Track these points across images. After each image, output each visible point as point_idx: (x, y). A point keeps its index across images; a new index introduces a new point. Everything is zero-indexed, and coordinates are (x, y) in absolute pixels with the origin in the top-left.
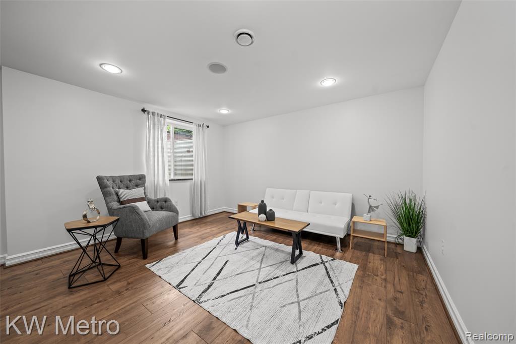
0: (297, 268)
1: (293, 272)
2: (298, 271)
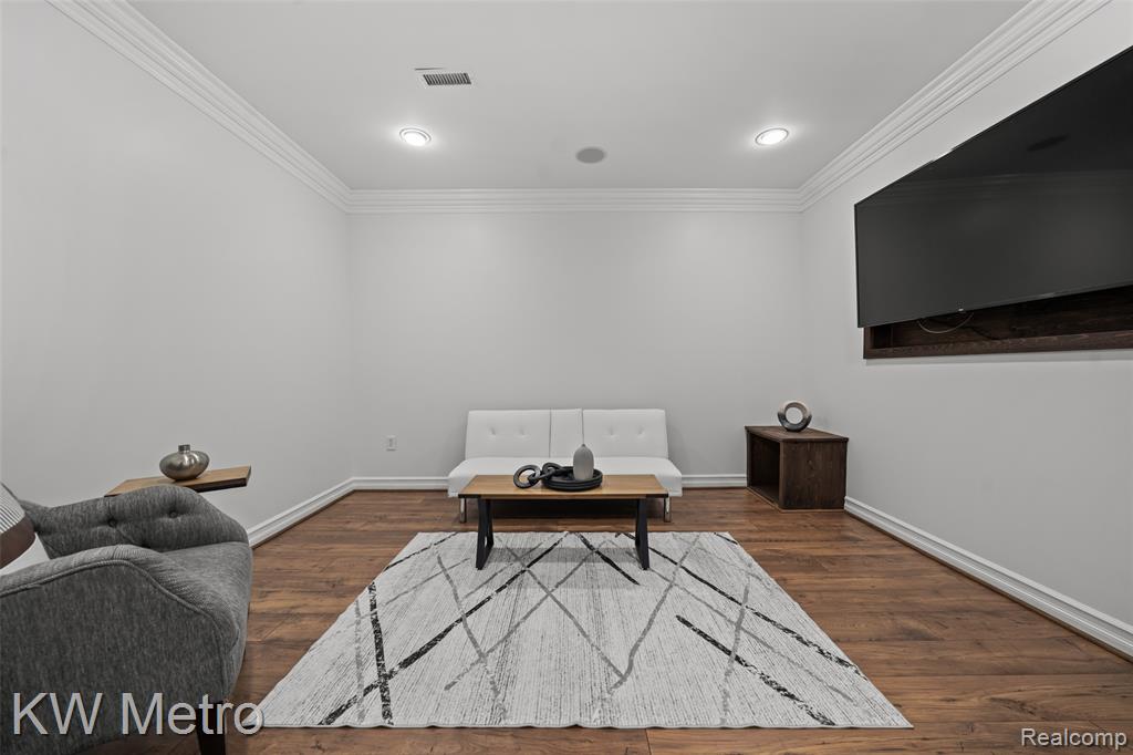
0: (466, 626)
1: (471, 612)
2: (461, 620)
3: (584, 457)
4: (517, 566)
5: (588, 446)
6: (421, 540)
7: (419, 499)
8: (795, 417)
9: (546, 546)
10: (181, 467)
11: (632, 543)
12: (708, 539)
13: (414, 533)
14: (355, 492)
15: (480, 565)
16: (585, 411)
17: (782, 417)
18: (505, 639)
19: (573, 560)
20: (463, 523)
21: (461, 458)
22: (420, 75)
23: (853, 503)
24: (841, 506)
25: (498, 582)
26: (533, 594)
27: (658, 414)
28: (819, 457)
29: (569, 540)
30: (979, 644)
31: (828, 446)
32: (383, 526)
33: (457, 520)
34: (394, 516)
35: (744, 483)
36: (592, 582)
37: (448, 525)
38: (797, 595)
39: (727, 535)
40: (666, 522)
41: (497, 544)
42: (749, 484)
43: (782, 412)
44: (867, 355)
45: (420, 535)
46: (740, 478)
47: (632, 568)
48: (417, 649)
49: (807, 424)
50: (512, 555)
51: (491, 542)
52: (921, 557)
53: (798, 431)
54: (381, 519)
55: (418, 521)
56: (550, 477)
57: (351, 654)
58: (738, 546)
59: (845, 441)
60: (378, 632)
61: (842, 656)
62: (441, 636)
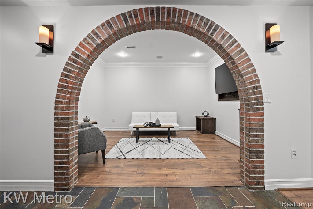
3: (158, 121)
4: (144, 142)
5: (158, 119)
6: (123, 139)
7: (121, 132)
8: (206, 114)
9: (149, 140)
10: (86, 120)
11: (168, 139)
12: (184, 139)
13: (122, 138)
14: (105, 131)
15: (137, 142)
16: (159, 113)
17: (203, 114)
18: (143, 151)
19: (155, 141)
20: (132, 136)
21: (131, 123)
22: (126, 47)
23: (217, 132)
24: (215, 133)
25: (141, 144)
26: (147, 146)
27: (175, 113)
28: (210, 122)
29: (154, 139)
30: (226, 151)
31: (212, 120)
32: (114, 137)
33: (130, 136)
34: (116, 135)
35: (196, 129)
36: (159, 144)
37: (129, 137)
38: (198, 146)
39: (188, 138)
40: (176, 136)
41: (139, 139)
42: (197, 130)
43: (203, 112)
44: (218, 100)
45: (123, 138)
46: (194, 128)
47: (167, 143)
48: (128, 151)
49: (208, 115)
50: (143, 141)
51: (138, 139)
52: (226, 141)
53: (206, 117)
54: (113, 136)
55: (122, 136)
56: (151, 124)
57: (116, 152)
58: (190, 140)
59: (215, 119)
60: (120, 150)
61: (201, 152)
62: (132, 150)
